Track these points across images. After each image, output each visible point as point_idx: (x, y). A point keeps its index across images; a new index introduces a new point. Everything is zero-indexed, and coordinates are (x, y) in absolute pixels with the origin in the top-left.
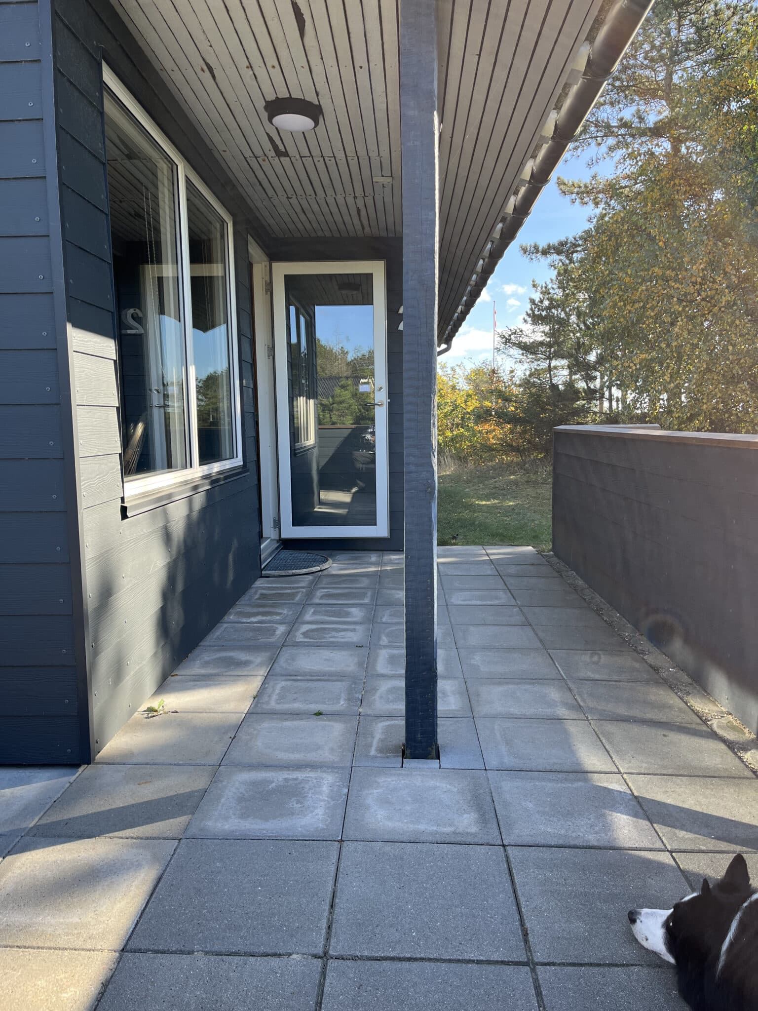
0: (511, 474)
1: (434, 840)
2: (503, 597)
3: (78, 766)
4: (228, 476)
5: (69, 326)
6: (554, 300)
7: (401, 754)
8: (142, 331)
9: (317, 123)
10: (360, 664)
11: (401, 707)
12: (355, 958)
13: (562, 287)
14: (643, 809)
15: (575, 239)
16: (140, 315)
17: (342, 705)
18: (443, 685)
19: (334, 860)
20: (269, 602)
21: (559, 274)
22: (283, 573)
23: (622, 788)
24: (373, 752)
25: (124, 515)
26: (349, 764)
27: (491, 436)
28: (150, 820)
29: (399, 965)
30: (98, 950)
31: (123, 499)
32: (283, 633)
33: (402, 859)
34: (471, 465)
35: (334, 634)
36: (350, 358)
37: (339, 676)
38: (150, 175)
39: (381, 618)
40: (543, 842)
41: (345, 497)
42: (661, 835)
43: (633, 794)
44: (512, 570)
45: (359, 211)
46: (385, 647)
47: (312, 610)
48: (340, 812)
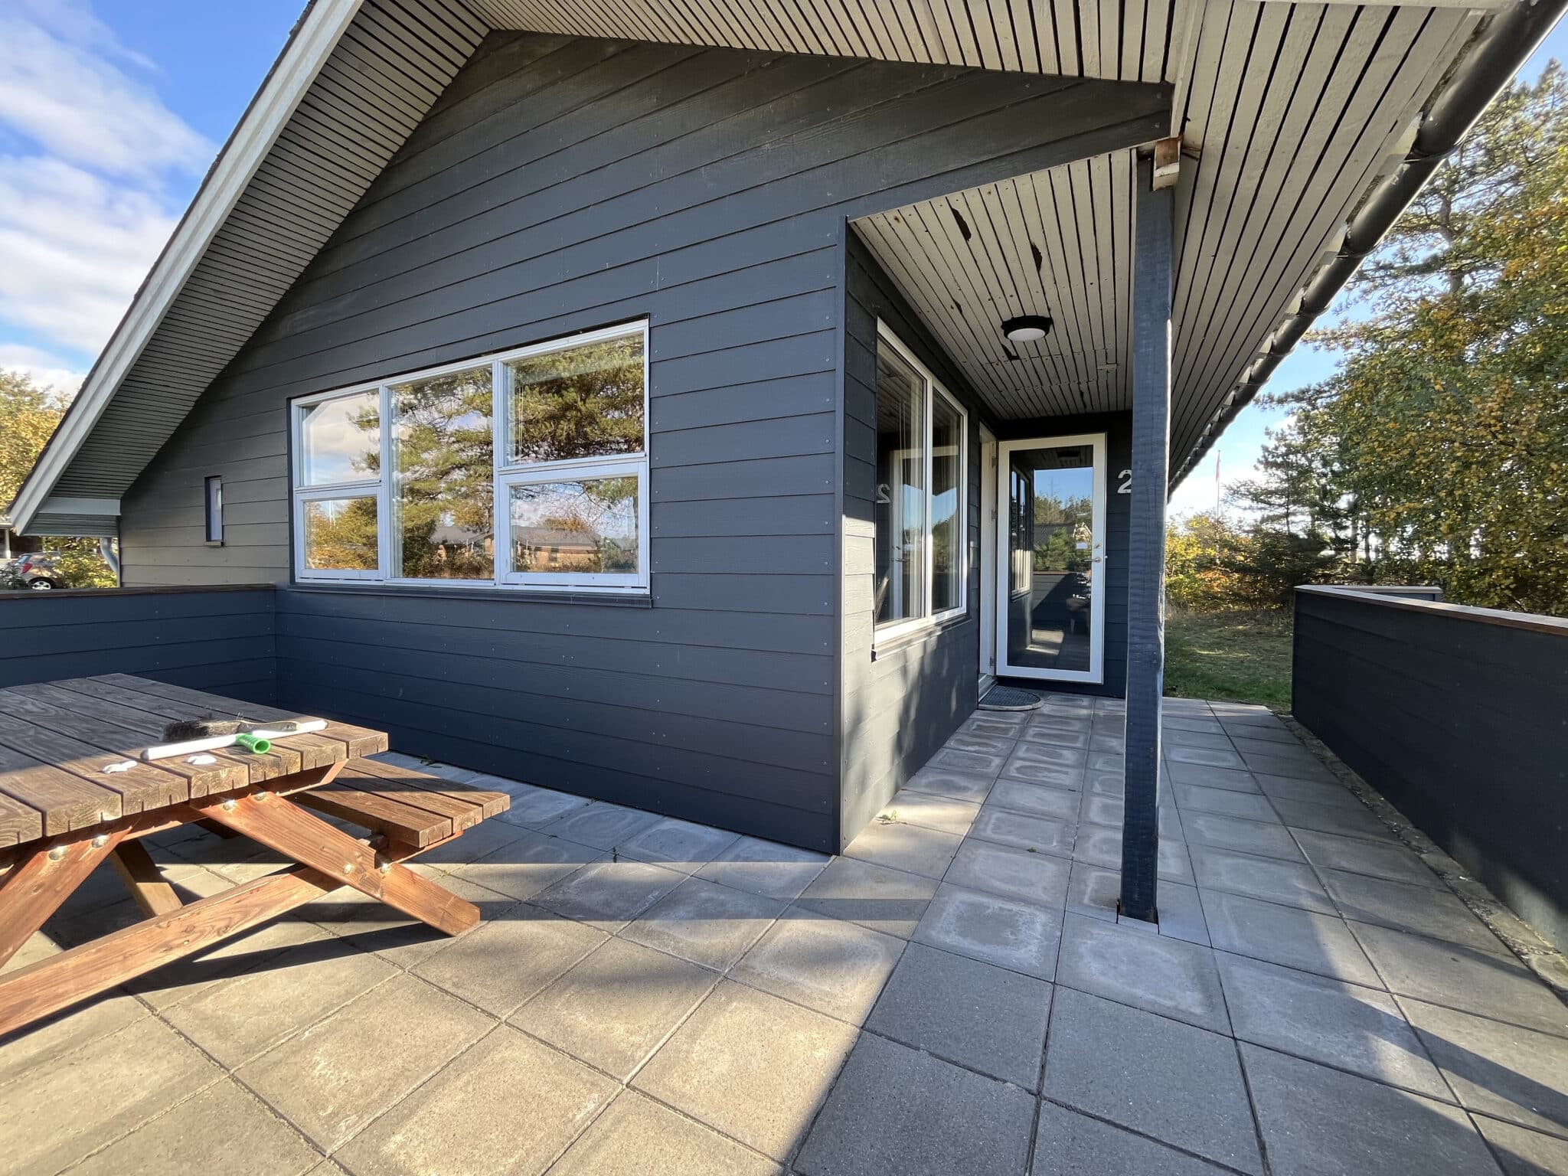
0: (1240, 624)
1: (1153, 1010)
2: (1232, 760)
3: (830, 855)
4: (955, 623)
5: (844, 517)
6: (1293, 446)
7: (1116, 909)
8: (889, 501)
9: (1047, 332)
10: (1073, 809)
11: (1118, 860)
12: (1068, 1108)
13: (1302, 431)
14: (1424, 1046)
15: (1320, 386)
16: (888, 489)
17: (1054, 846)
18: (1163, 846)
19: (1048, 1001)
20: (985, 733)
21: (1299, 420)
22: (997, 707)
23: (1392, 1011)
24: (1086, 901)
25: (873, 659)
26: (1062, 908)
27: (1215, 584)
28: (884, 916)
29: (1115, 1131)
30: (844, 1022)
31: (873, 645)
32: (997, 766)
33: (1117, 1020)
34: (1191, 612)
35: (1046, 773)
36: (1062, 507)
37: (1052, 817)
38: (905, 387)
39: (1094, 765)
40: (1283, 1048)
41: (1057, 637)
42: (1451, 1085)
43: (1407, 1022)
44: (1242, 730)
45: (1082, 394)
46: (1098, 794)
47: (1025, 748)
48: (1053, 954)
